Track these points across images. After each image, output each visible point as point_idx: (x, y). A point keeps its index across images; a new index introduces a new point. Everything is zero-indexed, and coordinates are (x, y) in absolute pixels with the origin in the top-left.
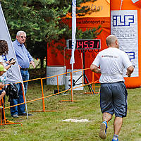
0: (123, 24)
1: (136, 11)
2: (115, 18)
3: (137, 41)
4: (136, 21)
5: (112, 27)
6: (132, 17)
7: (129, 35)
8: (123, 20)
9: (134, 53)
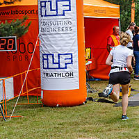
0: (55, 13)
4: (74, 9)
5: (40, 18)
7: (65, 29)
8: (54, 8)
9: (72, 54)
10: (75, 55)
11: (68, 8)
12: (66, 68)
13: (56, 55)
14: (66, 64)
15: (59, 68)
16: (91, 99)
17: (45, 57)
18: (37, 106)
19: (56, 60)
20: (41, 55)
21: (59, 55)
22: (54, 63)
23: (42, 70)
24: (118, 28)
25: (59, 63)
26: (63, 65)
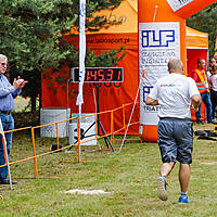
0: (158, 43)
1: (178, 23)
2: (145, 34)
4: (178, 40)
5: (141, 48)
6: (171, 33)
8: (157, 38)
11: (171, 39)
17: (146, 90)
20: (141, 88)
23: (142, 104)
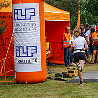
0: (24, 17)
3: (39, 34)
6: (33, 11)
7: (31, 29)
9: (36, 47)
10: (39, 47)
12: (32, 56)
13: (25, 47)
14: (32, 54)
15: (27, 56)
16: (50, 78)
18: (12, 83)
19: (25, 51)
20: (15, 47)
21: (27, 47)
22: (23, 53)
23: (16, 58)
24: (69, 28)
25: (27, 53)
26: (30, 54)
